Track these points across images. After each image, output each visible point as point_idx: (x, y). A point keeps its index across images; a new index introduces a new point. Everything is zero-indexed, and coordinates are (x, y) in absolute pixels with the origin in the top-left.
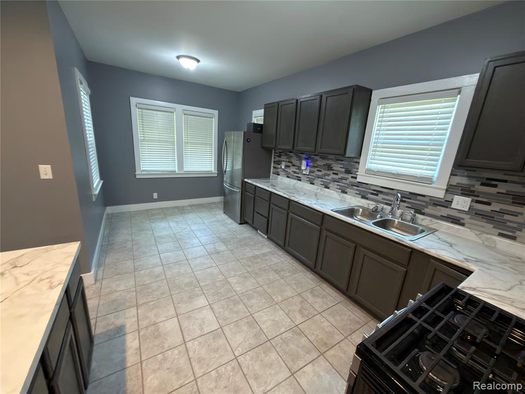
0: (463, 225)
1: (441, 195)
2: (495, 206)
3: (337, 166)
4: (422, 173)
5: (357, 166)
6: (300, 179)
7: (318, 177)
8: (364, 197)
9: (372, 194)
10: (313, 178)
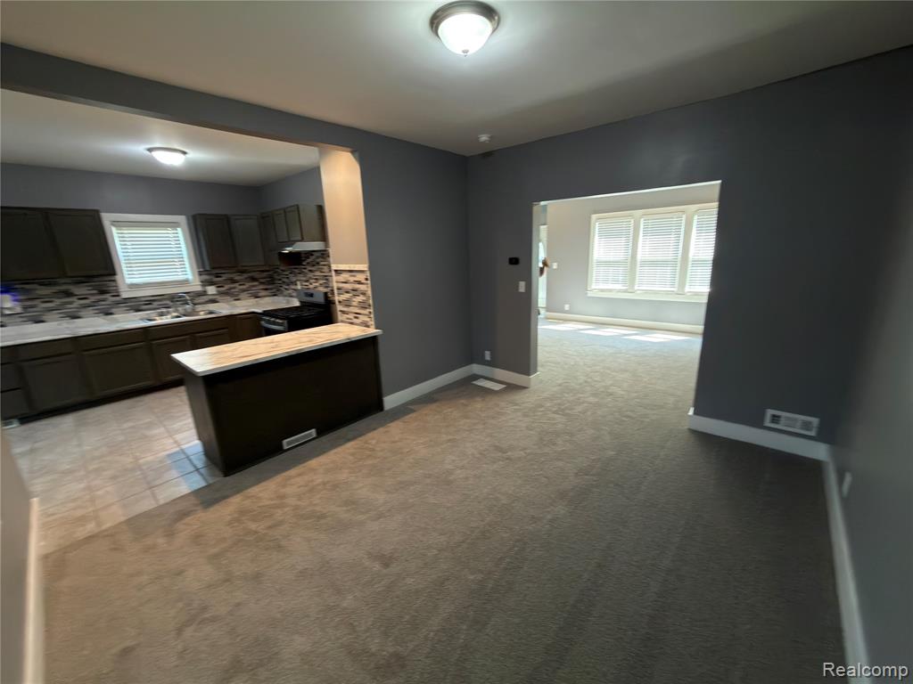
0: (217, 302)
1: (199, 288)
2: (227, 287)
3: (81, 290)
4: (181, 277)
5: (113, 284)
6: (2, 324)
7: (50, 310)
8: (139, 310)
9: (146, 304)
10: (37, 315)
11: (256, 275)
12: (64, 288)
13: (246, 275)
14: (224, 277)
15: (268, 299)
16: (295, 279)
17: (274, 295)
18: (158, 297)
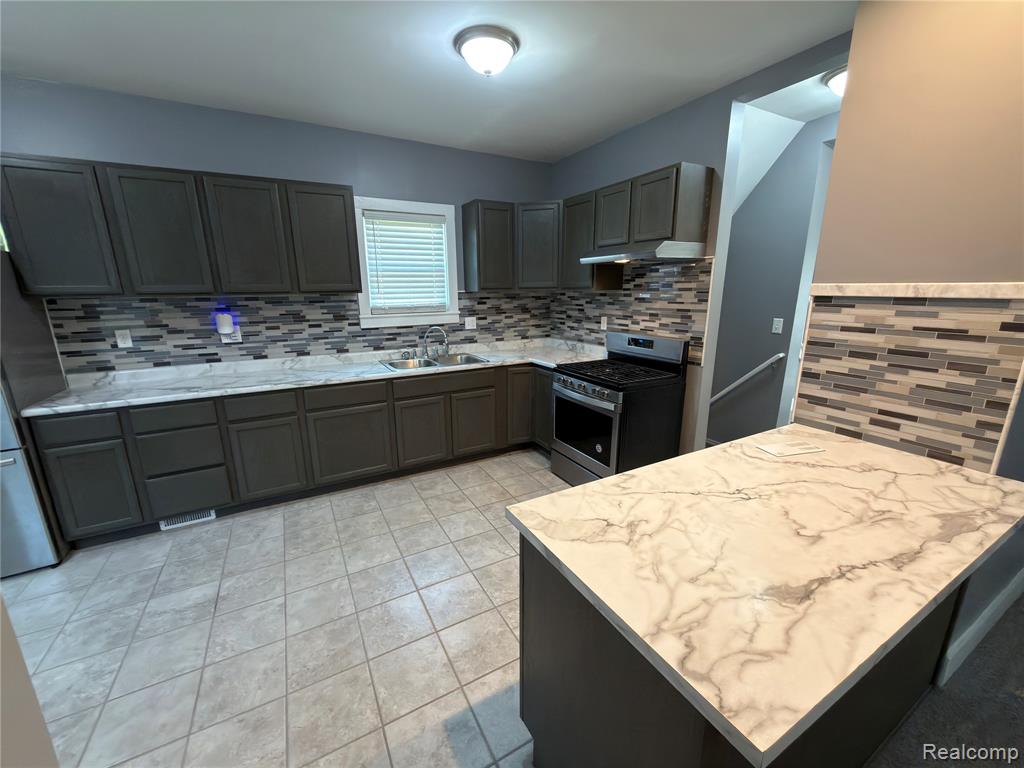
0: (477, 342)
1: (456, 320)
2: (489, 319)
3: (314, 313)
4: (435, 301)
5: (353, 306)
6: (216, 357)
7: (275, 341)
8: (377, 348)
9: (388, 340)
10: (262, 347)
11: (530, 304)
12: (296, 308)
13: (516, 303)
14: (490, 303)
15: (538, 342)
16: (597, 313)
17: (547, 336)
18: (404, 330)
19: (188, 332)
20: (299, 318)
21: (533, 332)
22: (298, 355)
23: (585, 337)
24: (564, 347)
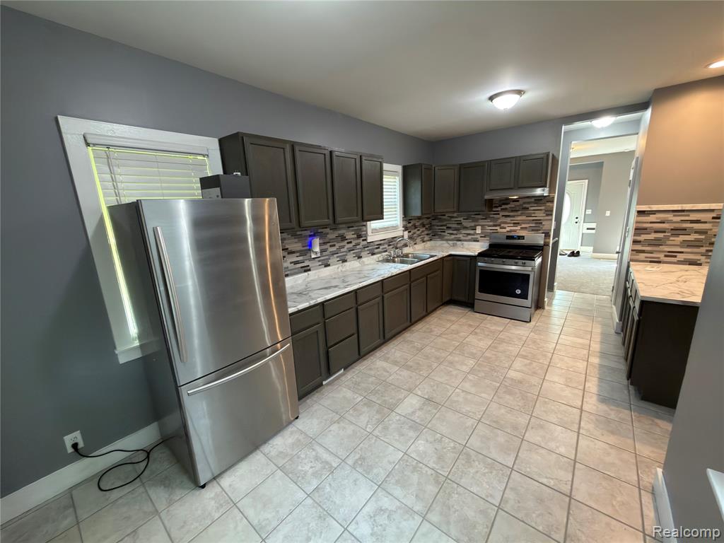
1: (401, 233)
2: (412, 232)
3: (349, 235)
4: (395, 223)
6: (308, 268)
7: (333, 254)
8: (373, 254)
9: (377, 248)
10: (327, 259)
12: (342, 232)
14: (412, 223)
15: (429, 244)
16: (473, 224)
17: (431, 240)
18: (382, 242)
19: (297, 252)
20: (343, 238)
21: (426, 238)
22: (343, 262)
23: (463, 238)
24: (447, 245)
